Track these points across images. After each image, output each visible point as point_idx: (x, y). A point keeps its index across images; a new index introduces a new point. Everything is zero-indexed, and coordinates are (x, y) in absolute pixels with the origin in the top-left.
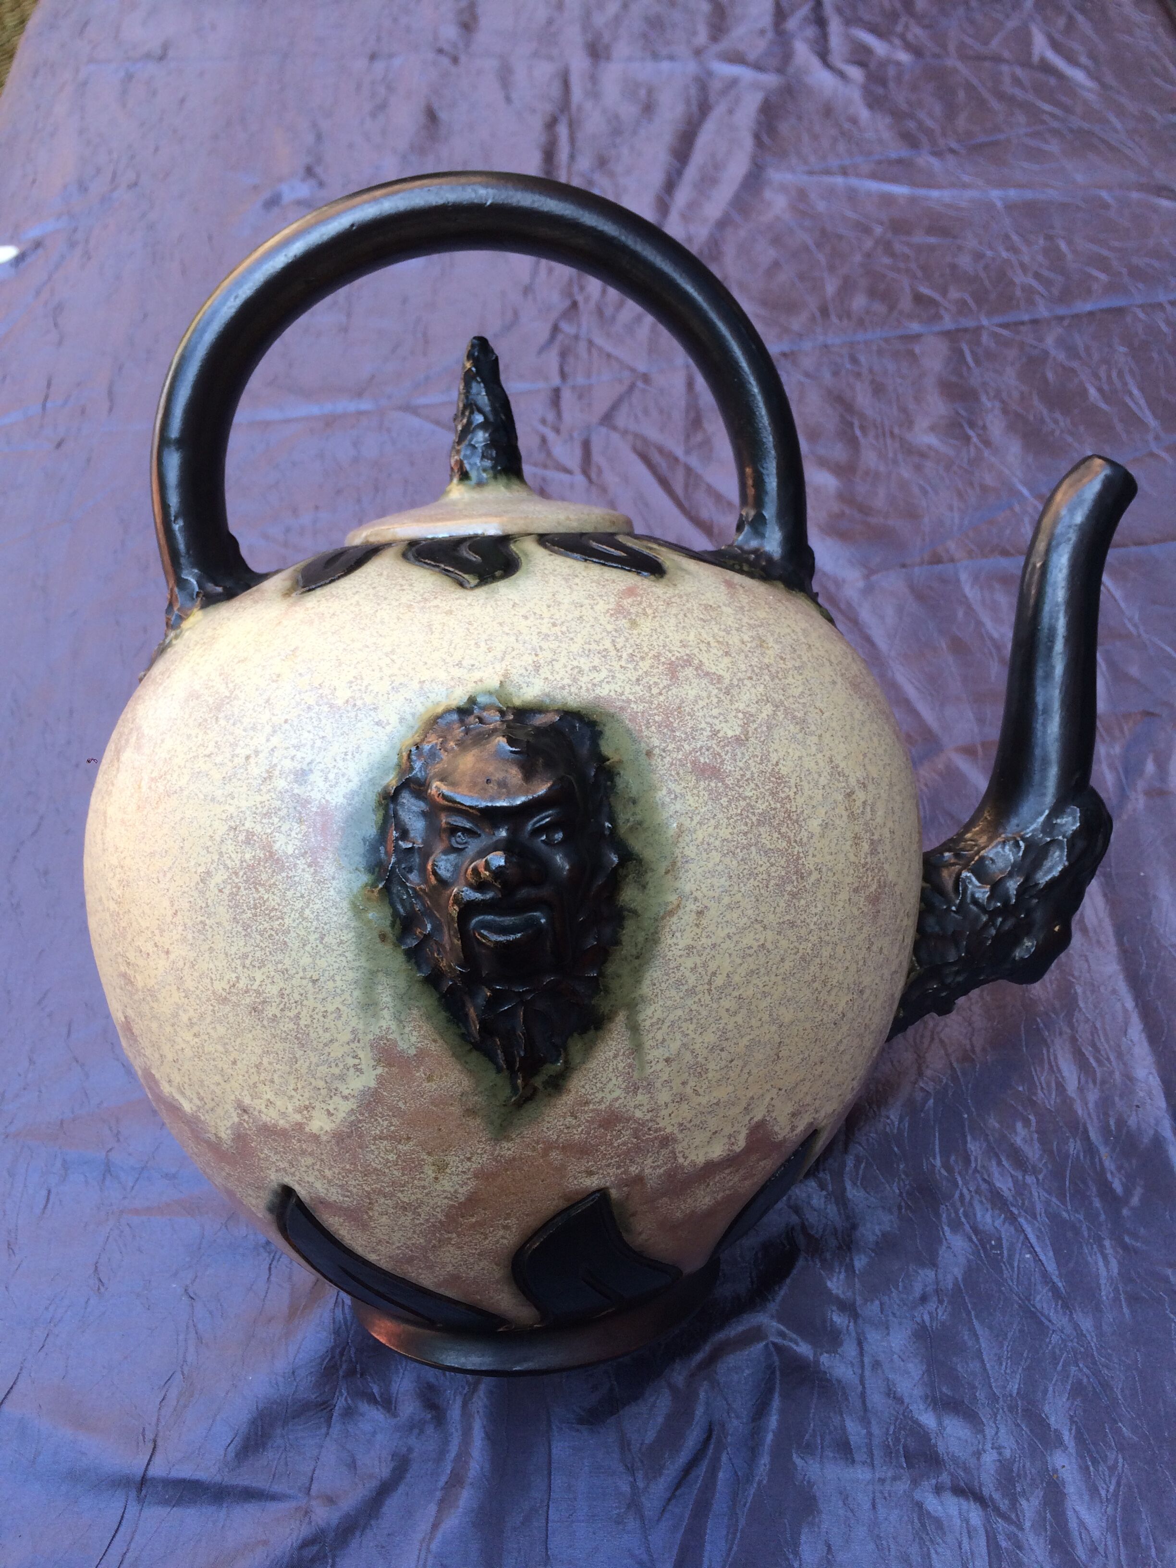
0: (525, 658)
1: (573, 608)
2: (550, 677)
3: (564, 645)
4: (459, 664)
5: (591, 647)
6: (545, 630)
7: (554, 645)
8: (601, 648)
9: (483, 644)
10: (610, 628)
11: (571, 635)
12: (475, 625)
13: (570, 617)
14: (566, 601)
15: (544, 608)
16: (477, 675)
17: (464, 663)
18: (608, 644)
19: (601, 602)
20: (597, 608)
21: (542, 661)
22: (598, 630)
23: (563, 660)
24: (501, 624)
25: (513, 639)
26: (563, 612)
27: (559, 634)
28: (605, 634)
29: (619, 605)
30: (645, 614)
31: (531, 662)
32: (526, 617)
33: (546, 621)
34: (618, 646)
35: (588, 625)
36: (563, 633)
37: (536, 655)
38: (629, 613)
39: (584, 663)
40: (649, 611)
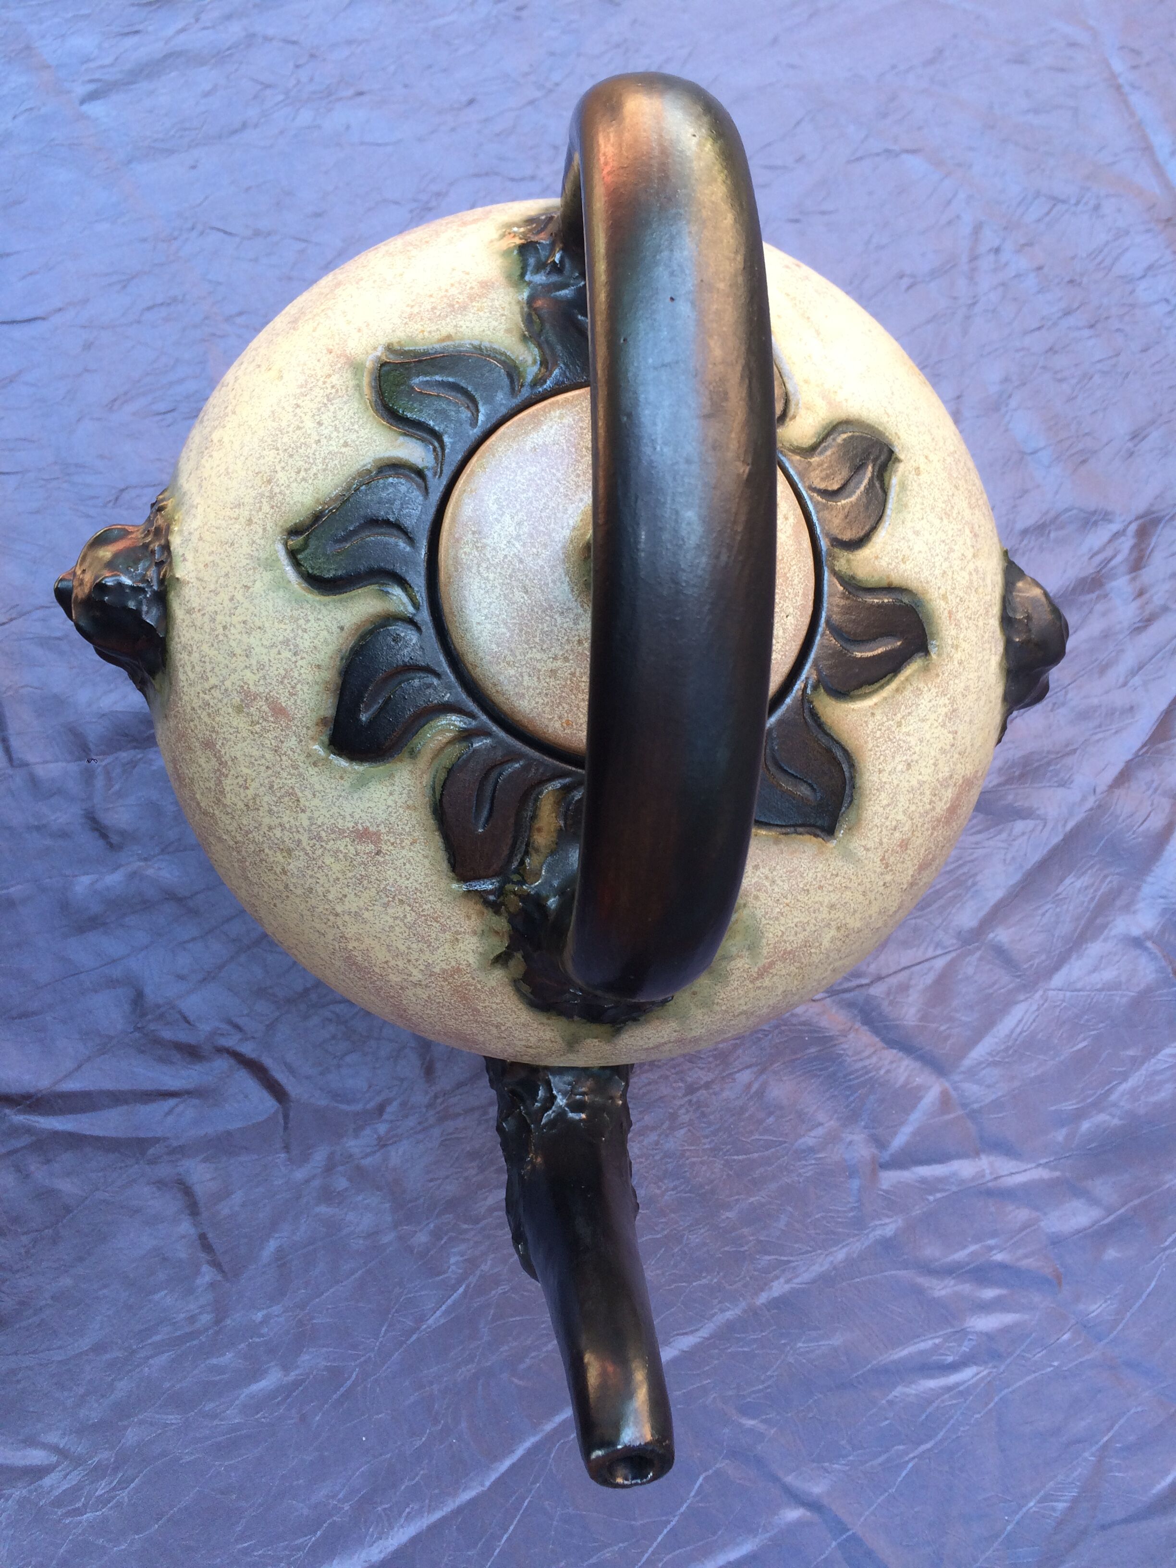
0: (197, 599)
1: (244, 647)
2: (185, 624)
3: (207, 636)
4: (201, 539)
5: (208, 664)
6: (219, 618)
7: (207, 628)
8: (209, 674)
9: (211, 558)
10: (228, 684)
11: (215, 644)
12: (229, 550)
13: (234, 644)
14: (252, 640)
15: (241, 618)
16: (189, 556)
17: (201, 542)
18: (213, 681)
19: (256, 678)
20: (248, 673)
21: (194, 616)
22: (224, 672)
23: (197, 637)
24: (227, 575)
25: (212, 587)
26: (238, 637)
27: (216, 633)
28: (221, 678)
29: (256, 697)
30: (253, 723)
31: (194, 606)
32: (232, 599)
33: (228, 619)
34: (213, 691)
35: (227, 662)
36: (217, 636)
37: (199, 610)
38: (247, 706)
39: (196, 656)
40: (257, 728)
